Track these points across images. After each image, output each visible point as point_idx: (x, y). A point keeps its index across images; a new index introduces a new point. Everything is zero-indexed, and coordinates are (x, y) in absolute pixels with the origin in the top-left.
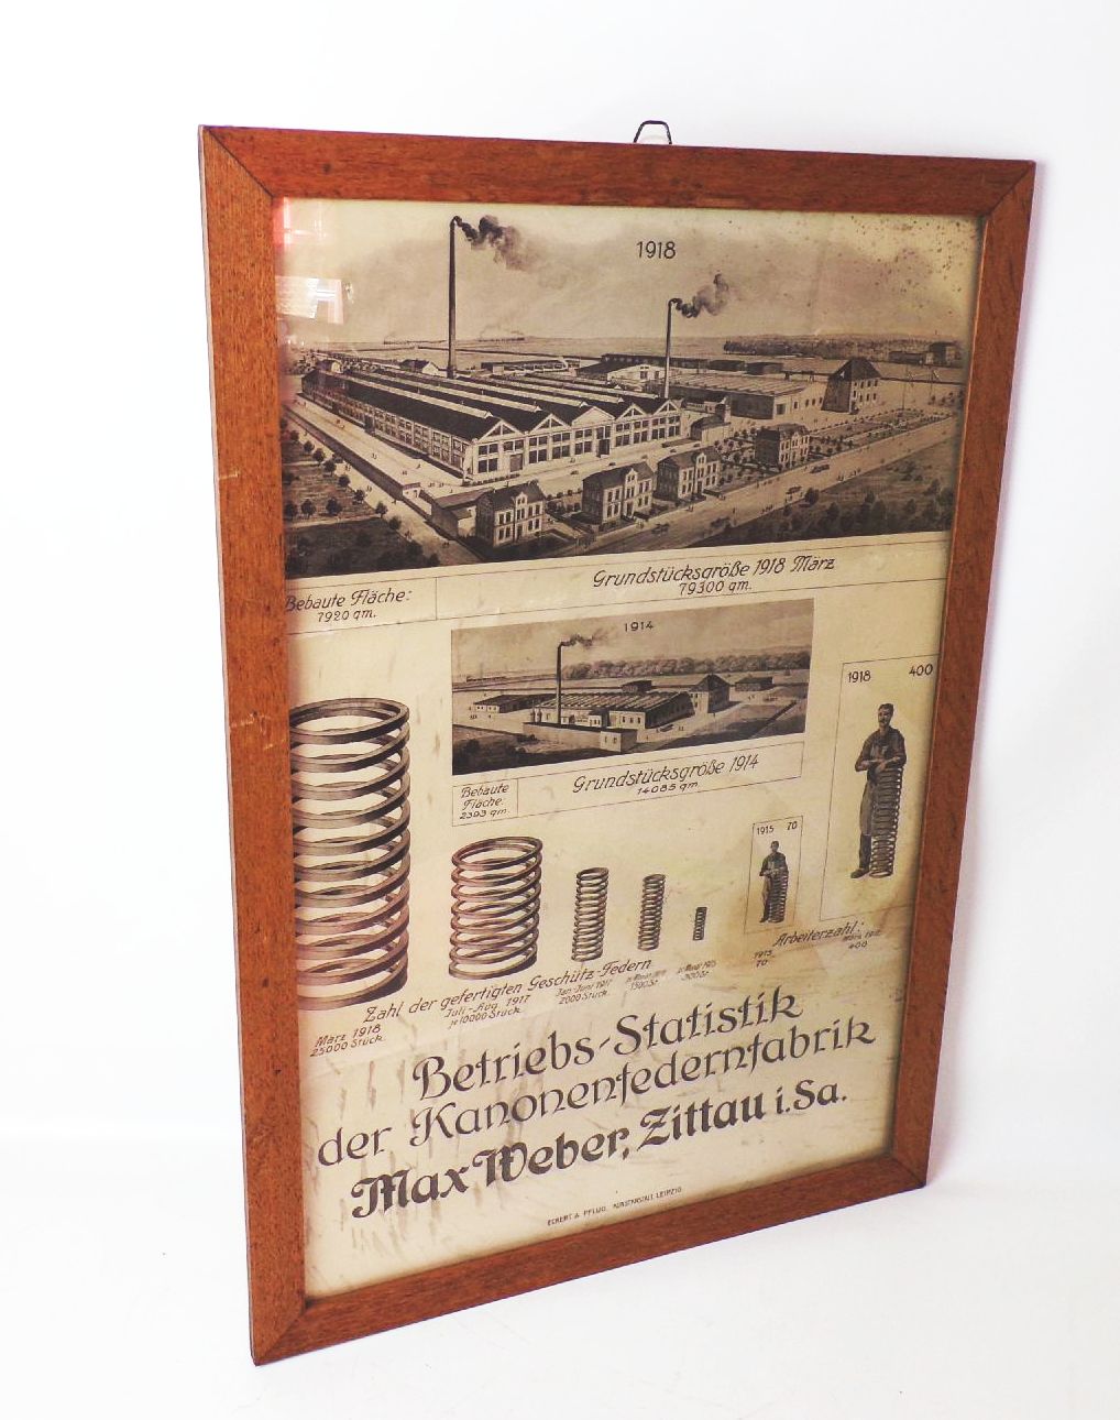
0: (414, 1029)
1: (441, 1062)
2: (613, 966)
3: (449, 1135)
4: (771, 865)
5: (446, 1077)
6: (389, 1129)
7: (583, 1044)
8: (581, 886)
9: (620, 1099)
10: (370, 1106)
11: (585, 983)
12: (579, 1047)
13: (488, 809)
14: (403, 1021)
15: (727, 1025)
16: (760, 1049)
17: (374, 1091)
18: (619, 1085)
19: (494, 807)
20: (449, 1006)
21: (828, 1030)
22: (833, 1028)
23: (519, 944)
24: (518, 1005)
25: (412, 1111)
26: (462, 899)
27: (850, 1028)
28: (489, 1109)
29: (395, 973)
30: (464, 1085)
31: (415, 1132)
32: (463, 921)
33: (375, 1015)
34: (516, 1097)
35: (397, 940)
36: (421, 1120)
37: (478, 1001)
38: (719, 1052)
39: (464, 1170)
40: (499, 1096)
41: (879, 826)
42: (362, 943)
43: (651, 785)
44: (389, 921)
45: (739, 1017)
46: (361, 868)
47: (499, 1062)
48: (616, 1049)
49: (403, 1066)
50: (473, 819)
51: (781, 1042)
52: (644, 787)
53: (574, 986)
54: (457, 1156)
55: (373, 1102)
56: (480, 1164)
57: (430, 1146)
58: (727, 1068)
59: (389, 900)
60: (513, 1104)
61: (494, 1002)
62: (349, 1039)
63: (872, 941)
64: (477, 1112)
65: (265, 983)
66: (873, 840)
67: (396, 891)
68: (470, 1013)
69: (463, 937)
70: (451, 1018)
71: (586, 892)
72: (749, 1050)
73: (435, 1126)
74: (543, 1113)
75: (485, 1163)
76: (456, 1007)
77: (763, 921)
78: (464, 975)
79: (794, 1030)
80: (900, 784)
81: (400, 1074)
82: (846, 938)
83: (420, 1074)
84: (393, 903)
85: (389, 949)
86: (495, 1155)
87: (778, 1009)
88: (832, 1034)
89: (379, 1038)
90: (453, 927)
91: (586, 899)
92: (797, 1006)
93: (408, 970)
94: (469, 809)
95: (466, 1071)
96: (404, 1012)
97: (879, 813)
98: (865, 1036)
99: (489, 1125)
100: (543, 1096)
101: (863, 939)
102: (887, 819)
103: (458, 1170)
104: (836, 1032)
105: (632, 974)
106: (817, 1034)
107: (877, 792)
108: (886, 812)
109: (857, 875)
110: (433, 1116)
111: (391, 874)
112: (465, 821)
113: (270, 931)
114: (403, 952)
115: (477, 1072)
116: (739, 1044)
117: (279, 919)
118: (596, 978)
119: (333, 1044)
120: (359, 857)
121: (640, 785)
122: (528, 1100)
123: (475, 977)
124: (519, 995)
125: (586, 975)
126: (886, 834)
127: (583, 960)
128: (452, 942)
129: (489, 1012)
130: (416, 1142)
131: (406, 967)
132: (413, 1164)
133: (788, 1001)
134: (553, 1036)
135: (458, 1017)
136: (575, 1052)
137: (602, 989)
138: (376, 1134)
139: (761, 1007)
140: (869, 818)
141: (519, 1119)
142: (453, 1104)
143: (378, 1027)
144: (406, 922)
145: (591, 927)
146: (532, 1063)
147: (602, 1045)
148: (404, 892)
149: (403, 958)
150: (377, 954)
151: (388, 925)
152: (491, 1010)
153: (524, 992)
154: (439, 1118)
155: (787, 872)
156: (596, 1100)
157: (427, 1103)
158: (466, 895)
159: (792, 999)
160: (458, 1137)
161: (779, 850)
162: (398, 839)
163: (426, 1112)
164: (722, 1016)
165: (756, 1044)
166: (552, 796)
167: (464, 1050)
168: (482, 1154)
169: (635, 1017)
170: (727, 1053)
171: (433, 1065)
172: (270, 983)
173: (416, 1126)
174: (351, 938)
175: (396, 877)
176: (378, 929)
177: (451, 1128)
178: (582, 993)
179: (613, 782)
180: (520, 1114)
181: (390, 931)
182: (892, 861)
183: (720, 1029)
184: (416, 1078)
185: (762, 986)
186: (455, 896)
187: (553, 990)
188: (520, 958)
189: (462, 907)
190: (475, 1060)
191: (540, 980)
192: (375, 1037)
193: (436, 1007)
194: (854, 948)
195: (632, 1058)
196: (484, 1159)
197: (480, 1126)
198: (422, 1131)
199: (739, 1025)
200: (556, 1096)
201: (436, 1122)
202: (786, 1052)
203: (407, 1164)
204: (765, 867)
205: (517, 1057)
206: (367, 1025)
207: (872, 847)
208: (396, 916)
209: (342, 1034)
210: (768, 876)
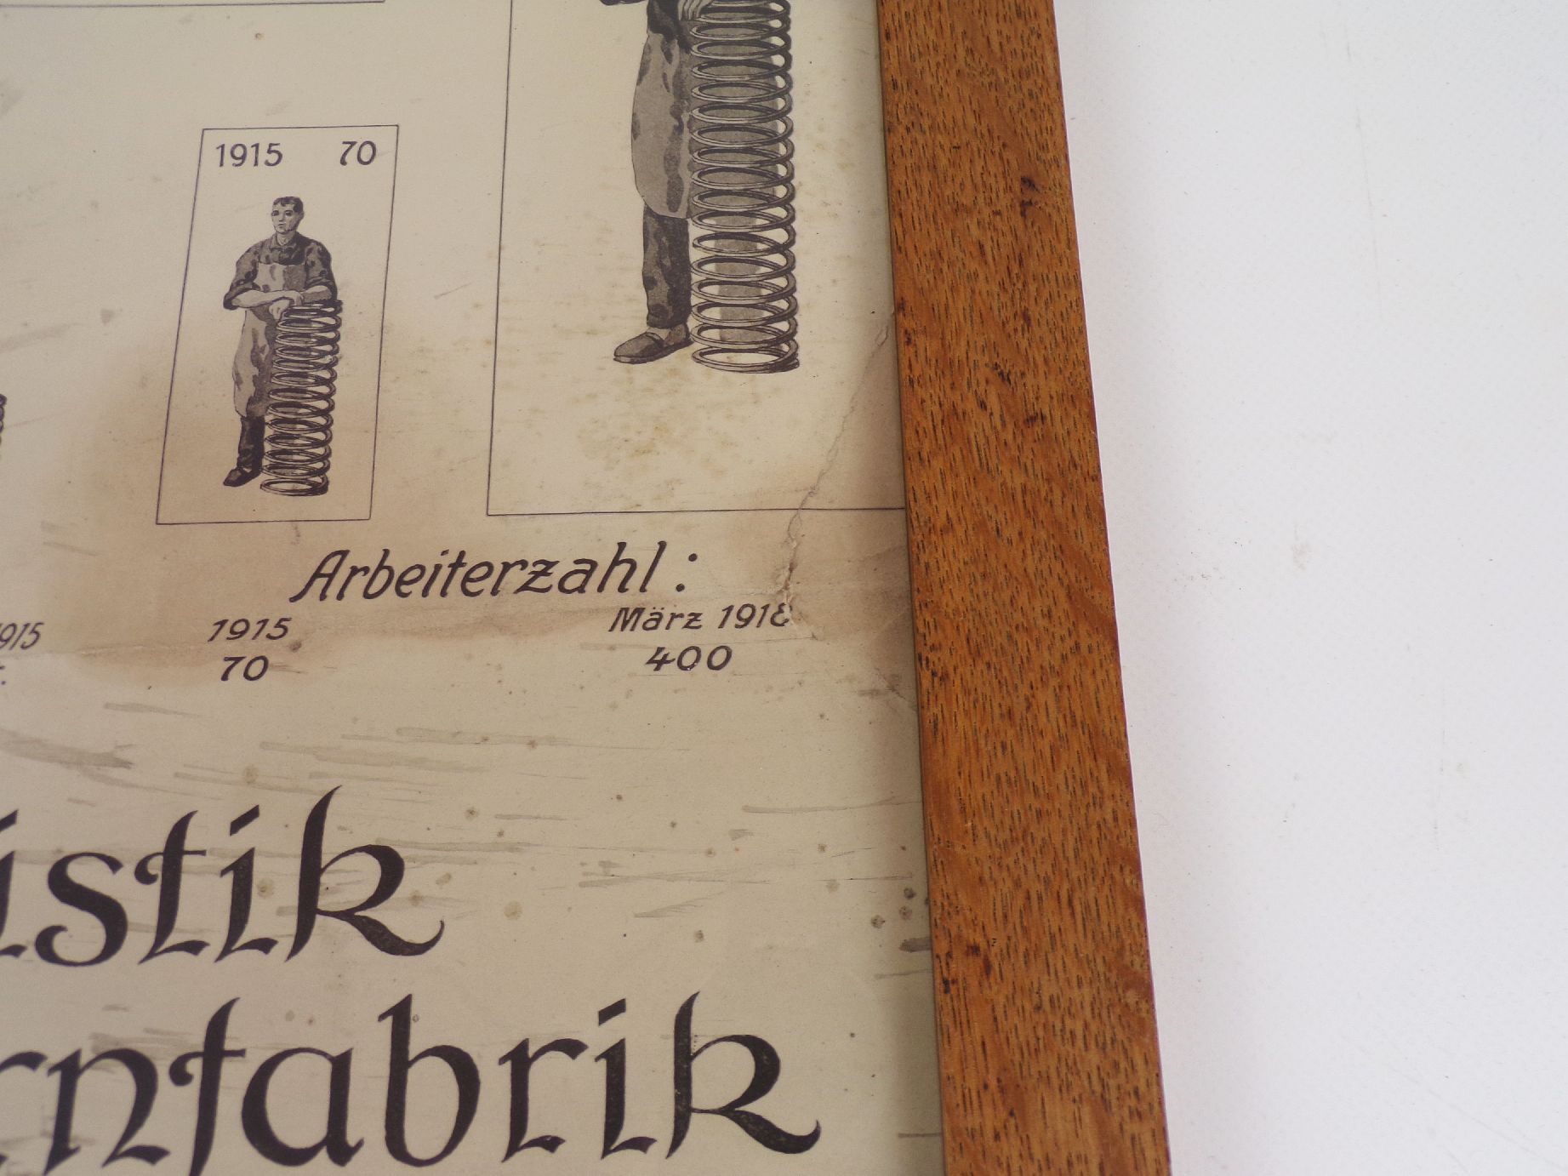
4: (272, 276)
15: (83, 931)
16: (235, 1079)
21: (572, 1048)
22: (599, 1038)
27: (684, 1056)
38: (31, 1060)
41: (719, 181)
45: (141, 904)
51: (341, 1066)
58: (61, 1150)
63: (749, 643)
66: (694, 231)
72: (179, 1075)
77: (237, 479)
79: (401, 1015)
80: (784, 51)
82: (627, 618)
87: (324, 902)
88: (590, 1074)
92: (416, 899)
97: (707, 140)
98: (753, 1107)
101: (708, 637)
102: (745, 162)
104: (615, 1058)
106: (520, 1060)
107: (694, 76)
108: (737, 140)
109: (647, 351)
116: (129, 1035)
126: (750, 214)
133: (371, 870)
139: (242, 870)
140: (671, 161)
155: (337, 305)
159: (391, 866)
161: (304, 229)
164: (61, 885)
165: (215, 1050)
170: (70, 1070)
182: (789, 315)
183: (45, 944)
185: (250, 777)
194: (670, 669)
199: (138, 940)
202: (366, 1122)
204: (246, 280)
207: (695, 255)
210: (261, 311)
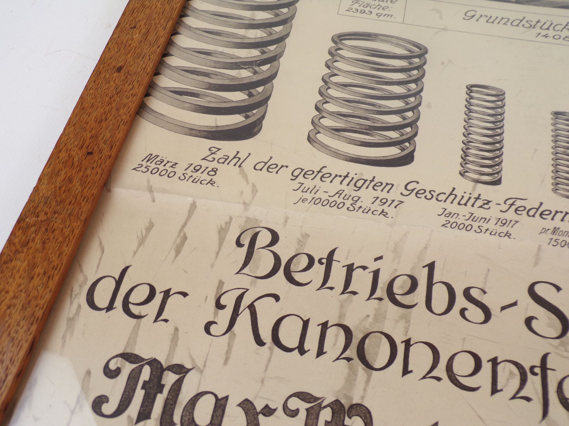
0: (255, 191)
1: (275, 238)
2: (518, 203)
3: (260, 342)
5: (277, 258)
6: (185, 294)
7: (474, 293)
8: (472, 98)
9: (537, 405)
10: (173, 253)
11: (479, 213)
12: (467, 293)
13: (375, 11)
14: (245, 176)
17: (185, 238)
18: (533, 383)
19: (381, 11)
20: (301, 179)
23: (393, 135)
24: (385, 207)
25: (221, 283)
26: (336, 72)
28: (324, 326)
29: (250, 121)
30: (298, 277)
31: (216, 314)
32: (333, 92)
33: (217, 157)
34: (368, 326)
35: (260, 89)
36: (229, 301)
37: (336, 186)
39: (268, 411)
40: (342, 315)
42: (227, 82)
43: (551, 33)
44: (257, 69)
46: (247, 22)
47: (350, 269)
48: (529, 321)
49: (228, 224)
50: (358, 14)
52: (544, 32)
53: (464, 211)
54: (262, 382)
55: (178, 252)
56: (294, 414)
57: (230, 346)
59: (263, 53)
60: (360, 336)
61: (354, 194)
62: (180, 170)
64: (306, 324)
65: (119, 69)
67: (272, 48)
68: (324, 197)
69: (330, 107)
70: (299, 194)
71: (478, 106)
73: (245, 317)
74: (406, 371)
75: (303, 415)
76: (308, 183)
78: (325, 148)
81: (223, 231)
83: (246, 241)
84: (265, 56)
85: (250, 95)
86: (321, 408)
89: (211, 182)
90: (321, 93)
91: (476, 112)
93: (264, 122)
94: (356, 6)
95: (305, 261)
96: (248, 166)
99: (320, 352)
100: (408, 343)
103: (259, 407)
105: (549, 224)
110: (246, 302)
111: (271, 34)
112: (351, 13)
113: (144, 31)
114: (264, 102)
115: (318, 270)
117: (155, 24)
118: (494, 212)
119: (161, 167)
120: (248, 14)
121: (538, 30)
122: (385, 341)
123: (336, 154)
124: (390, 197)
125: (479, 203)
127: (477, 181)
128: (317, 108)
129: (348, 203)
130: (213, 328)
131: (263, 117)
132: (200, 364)
134: (431, 267)
135: (309, 196)
136: (461, 302)
137: (504, 229)
138: (167, 294)
141: (369, 366)
142: (277, 298)
143: (215, 171)
144: (273, 76)
145: (485, 144)
146: (397, 289)
147: (503, 308)
148: (279, 51)
149: (262, 109)
150: (238, 97)
151: (255, 73)
152: (350, 201)
153: (395, 195)
154: (252, 307)
156: (495, 390)
157: (244, 281)
158: (339, 70)
160: (270, 348)
162: (285, 10)
163: (241, 291)
166: (441, 18)
167: (308, 236)
168: (303, 396)
169: (558, 289)
171: (264, 238)
172: (123, 71)
173: (219, 306)
174: (216, 74)
175: (275, 37)
176: (245, 74)
177: (266, 334)
178: (475, 225)
179: (506, 21)
180: (369, 357)
181: (255, 78)
184: (239, 244)
186: (328, 67)
187: (435, 207)
188: (393, 152)
189: (334, 79)
190: (320, 253)
191: (419, 187)
192: (209, 178)
193: (286, 174)
195: (556, 348)
196: (303, 406)
197: (306, 347)
198: (225, 316)
200: (429, 354)
201: (247, 311)
203: (193, 360)
205: (376, 273)
206: (204, 164)
208: (265, 68)
209: (174, 161)
